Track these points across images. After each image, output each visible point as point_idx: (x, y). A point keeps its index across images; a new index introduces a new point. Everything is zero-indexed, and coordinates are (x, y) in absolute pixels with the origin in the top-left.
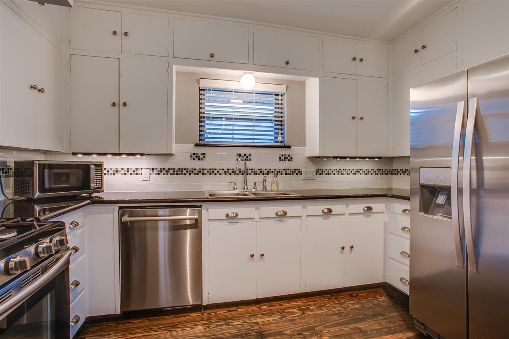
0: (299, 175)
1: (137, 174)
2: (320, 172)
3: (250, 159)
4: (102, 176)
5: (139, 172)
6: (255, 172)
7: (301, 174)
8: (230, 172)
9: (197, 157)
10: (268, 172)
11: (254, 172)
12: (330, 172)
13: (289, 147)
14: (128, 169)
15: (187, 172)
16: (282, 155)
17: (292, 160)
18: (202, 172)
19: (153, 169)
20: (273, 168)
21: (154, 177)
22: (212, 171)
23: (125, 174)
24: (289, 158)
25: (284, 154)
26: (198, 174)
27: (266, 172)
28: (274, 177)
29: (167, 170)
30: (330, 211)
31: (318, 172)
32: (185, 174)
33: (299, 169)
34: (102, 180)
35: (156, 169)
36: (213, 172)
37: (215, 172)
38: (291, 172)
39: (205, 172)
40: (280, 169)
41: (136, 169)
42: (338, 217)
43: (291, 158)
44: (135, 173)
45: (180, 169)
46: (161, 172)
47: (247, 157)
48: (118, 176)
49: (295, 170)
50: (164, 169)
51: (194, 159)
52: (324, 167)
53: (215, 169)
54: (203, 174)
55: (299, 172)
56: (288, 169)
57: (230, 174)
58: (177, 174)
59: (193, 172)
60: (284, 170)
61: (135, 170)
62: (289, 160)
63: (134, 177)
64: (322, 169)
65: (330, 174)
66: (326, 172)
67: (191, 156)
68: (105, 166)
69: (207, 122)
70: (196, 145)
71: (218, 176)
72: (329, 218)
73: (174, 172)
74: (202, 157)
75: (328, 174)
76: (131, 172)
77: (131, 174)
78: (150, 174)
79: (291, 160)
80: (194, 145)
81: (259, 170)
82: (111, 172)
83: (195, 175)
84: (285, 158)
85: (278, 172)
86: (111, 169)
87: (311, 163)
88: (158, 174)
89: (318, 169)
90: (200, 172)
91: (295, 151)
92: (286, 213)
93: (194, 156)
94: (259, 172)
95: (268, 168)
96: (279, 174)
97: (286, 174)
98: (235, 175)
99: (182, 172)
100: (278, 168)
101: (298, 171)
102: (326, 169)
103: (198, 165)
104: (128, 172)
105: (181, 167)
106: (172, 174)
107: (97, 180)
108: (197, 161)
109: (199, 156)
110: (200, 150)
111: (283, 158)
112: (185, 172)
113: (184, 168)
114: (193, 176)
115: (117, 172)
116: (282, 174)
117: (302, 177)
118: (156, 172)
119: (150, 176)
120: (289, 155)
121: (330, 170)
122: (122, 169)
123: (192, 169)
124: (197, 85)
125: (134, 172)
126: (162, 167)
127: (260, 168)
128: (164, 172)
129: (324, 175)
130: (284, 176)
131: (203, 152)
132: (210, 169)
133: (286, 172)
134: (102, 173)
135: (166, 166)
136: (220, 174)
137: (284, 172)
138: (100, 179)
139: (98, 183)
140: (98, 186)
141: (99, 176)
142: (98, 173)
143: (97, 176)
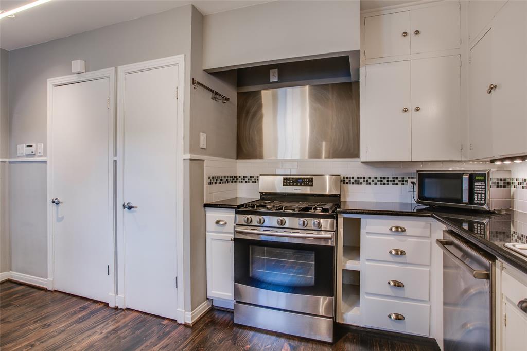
4: (485, 189)
34: (485, 194)
138: (482, 192)
139: (479, 197)
140: (479, 202)
141: (481, 188)
142: (479, 184)
143: (478, 188)
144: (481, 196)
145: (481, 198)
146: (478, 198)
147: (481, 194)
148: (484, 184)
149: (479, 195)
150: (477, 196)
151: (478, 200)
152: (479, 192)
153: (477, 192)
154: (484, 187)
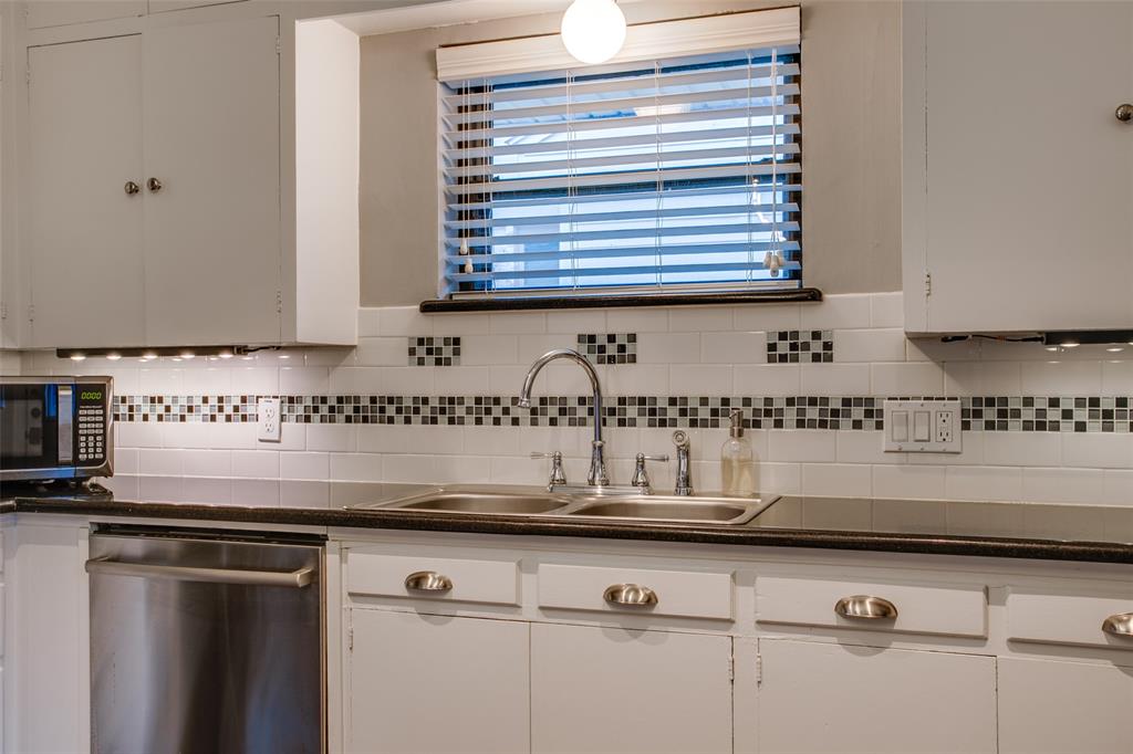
0: (869, 431)
1: (244, 418)
2: (990, 414)
3: (633, 359)
4: (104, 422)
5: (250, 409)
6: (655, 414)
7: (879, 426)
8: (553, 411)
9: (429, 352)
10: (714, 412)
11: (653, 412)
12: (1053, 415)
13: (814, 296)
14: (221, 399)
15: (399, 411)
16: (783, 336)
17: (829, 359)
18: (446, 410)
19: (291, 400)
20: (736, 393)
21: (292, 428)
22: (486, 409)
23: (213, 418)
24: (817, 347)
25: (788, 329)
26: (434, 421)
27: (704, 413)
28: (732, 435)
29: (333, 402)
30: (886, 612)
31: (978, 414)
32: (391, 420)
33: (870, 401)
34: (104, 435)
35: (299, 399)
36: (488, 411)
37: (497, 411)
38: (825, 414)
39: (460, 411)
40: (768, 401)
41: (244, 400)
42: (922, 649)
43: (828, 346)
44: (240, 412)
45: (373, 400)
46: (316, 410)
47: (622, 348)
48: (194, 421)
49: (846, 402)
50: (324, 400)
51: (421, 362)
52: (1014, 390)
53: (497, 401)
54: (451, 421)
55: (869, 414)
56: (813, 401)
57: (553, 422)
58: (365, 420)
59: (417, 411)
60: (790, 401)
61: (238, 403)
62: (816, 358)
63: (237, 425)
64: (1004, 401)
65: (1055, 427)
66: (1029, 414)
67: (412, 352)
68: (118, 389)
69: (499, 213)
70: (428, 308)
71: (506, 427)
72: (881, 648)
73: (356, 410)
74: (447, 352)
75: (1041, 426)
76: (228, 410)
77: (228, 418)
78: (283, 418)
79: (825, 354)
80: (418, 307)
81: (673, 401)
82: (175, 410)
83: (424, 421)
84: (794, 347)
85: (765, 414)
86: (175, 399)
87: (938, 370)
88: (308, 419)
89: (977, 401)
90: (443, 411)
91: (843, 312)
92: (651, 600)
93: (421, 351)
94: (673, 412)
95: (715, 393)
96: (768, 422)
97: (800, 424)
98: (572, 423)
99: (382, 410)
100: (758, 393)
101: (864, 411)
102: (1028, 402)
103: (433, 382)
104: (221, 409)
105: (378, 394)
106: (348, 419)
107: (87, 436)
108: (430, 369)
109: (439, 350)
110: (441, 327)
111: (787, 347)
112: (391, 410)
113: (387, 394)
114: (417, 425)
115: (190, 409)
116: (779, 424)
117: (883, 439)
118: (299, 410)
119: (283, 424)
120: (816, 335)
121: (1054, 402)
122: (205, 400)
123: (415, 399)
124: (431, 74)
125: (236, 409)
126: (320, 393)
127: (677, 394)
128: (324, 410)
129: (1015, 431)
130: (790, 430)
131: (452, 334)
132: (478, 400)
133: (801, 412)
134: (104, 415)
135: (332, 390)
136: (515, 422)
137: (790, 415)
138: (97, 432)
139: (91, 444)
140: (91, 456)
141: (95, 422)
142: (90, 412)
143: (87, 422)
144: (96, 441)
145: (95, 447)
146: (87, 447)
147: (95, 436)
148: (101, 412)
149: (91, 438)
150: (87, 442)
151: (87, 453)
152: (89, 432)
153: (85, 432)
154: (101, 419)
